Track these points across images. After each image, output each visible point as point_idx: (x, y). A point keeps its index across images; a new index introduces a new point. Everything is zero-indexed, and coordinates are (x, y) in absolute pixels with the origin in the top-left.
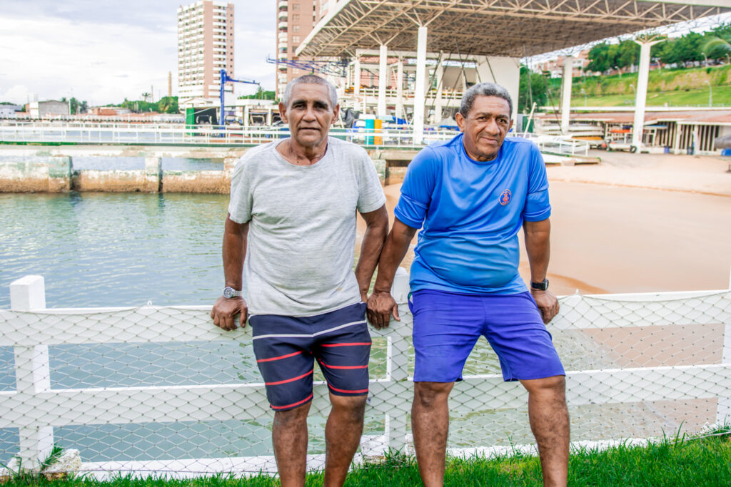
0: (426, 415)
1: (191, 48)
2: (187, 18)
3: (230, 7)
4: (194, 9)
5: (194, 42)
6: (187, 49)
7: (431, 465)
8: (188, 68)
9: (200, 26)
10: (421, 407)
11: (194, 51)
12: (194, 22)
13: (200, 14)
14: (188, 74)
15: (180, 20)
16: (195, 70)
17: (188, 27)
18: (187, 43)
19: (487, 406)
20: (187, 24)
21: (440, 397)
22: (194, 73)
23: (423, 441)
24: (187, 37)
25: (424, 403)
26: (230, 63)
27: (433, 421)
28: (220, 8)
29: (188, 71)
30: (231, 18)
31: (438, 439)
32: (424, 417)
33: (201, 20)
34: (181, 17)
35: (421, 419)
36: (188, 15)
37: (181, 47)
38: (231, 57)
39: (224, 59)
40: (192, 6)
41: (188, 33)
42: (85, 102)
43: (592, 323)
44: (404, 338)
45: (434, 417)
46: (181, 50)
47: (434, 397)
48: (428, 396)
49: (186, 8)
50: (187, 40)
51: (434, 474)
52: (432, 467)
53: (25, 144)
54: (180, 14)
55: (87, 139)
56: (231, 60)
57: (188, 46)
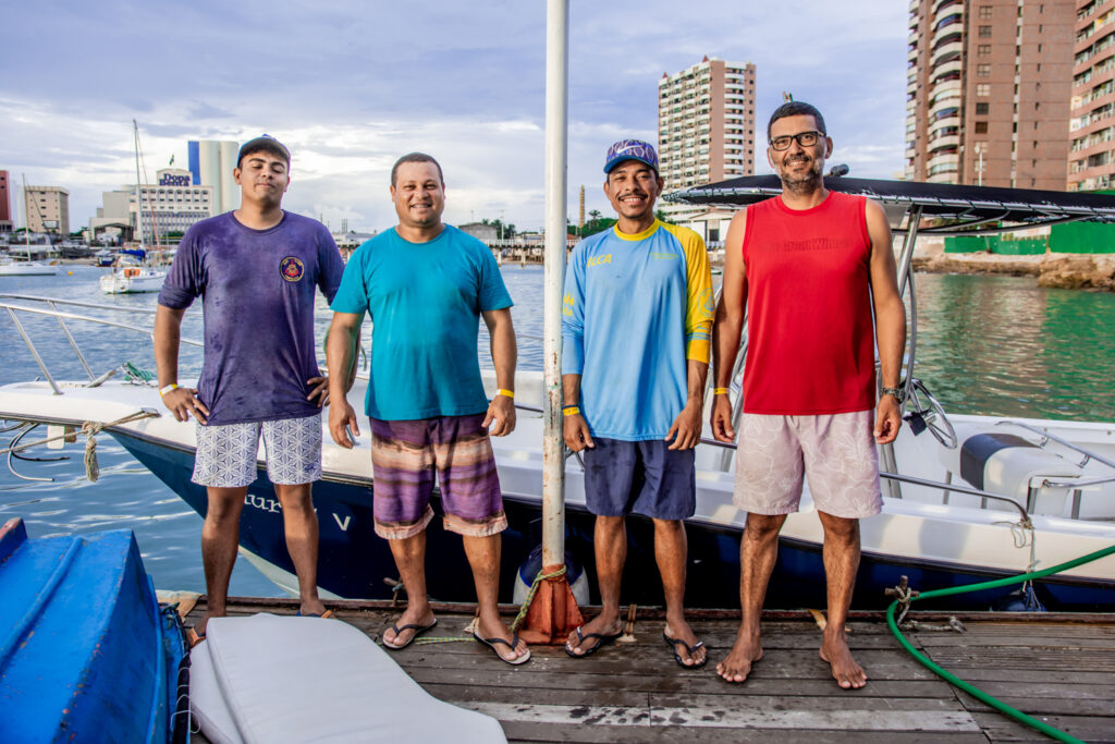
1: (684, 136)
2: (678, 91)
3: (751, 70)
4: (691, 77)
5: (691, 126)
6: (677, 139)
8: (678, 167)
9: (704, 102)
11: (690, 141)
12: (691, 96)
13: (704, 82)
14: (677, 177)
15: (664, 96)
16: (692, 169)
17: (679, 105)
18: (677, 130)
20: (677, 101)
22: (690, 174)
24: (677, 120)
26: (749, 157)
28: (734, 71)
29: (678, 172)
30: (751, 87)
33: (705, 92)
34: (666, 91)
36: (679, 86)
37: (665, 137)
39: (740, 151)
40: (689, 72)
41: (679, 115)
46: (664, 142)
49: (676, 76)
50: (679, 124)
54: (665, 87)
56: (750, 152)
57: (679, 134)
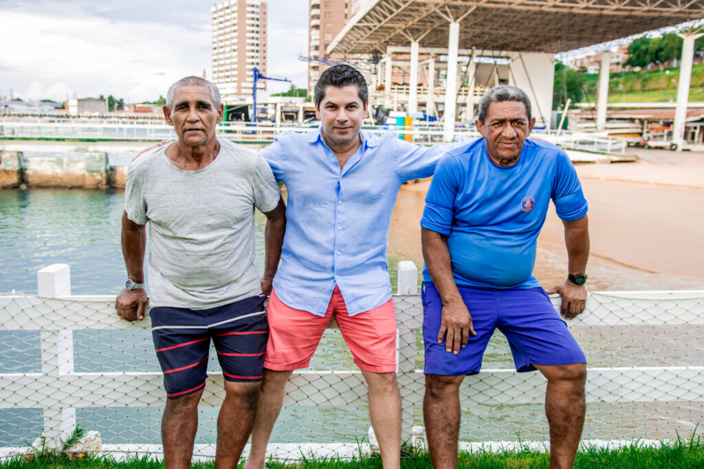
1: (225, 46)
2: (221, 16)
3: (264, 5)
4: (228, 8)
5: (227, 40)
6: (221, 47)
7: (442, 456)
8: (222, 65)
9: (234, 25)
11: (228, 49)
12: (228, 21)
13: (234, 12)
14: (222, 72)
15: (215, 19)
16: (228, 67)
17: (222, 26)
18: (221, 41)
19: (494, 400)
20: (221, 23)
21: (450, 389)
22: (227, 71)
23: (434, 431)
24: (222, 35)
25: (433, 395)
26: (263, 61)
27: (442, 412)
28: (253, 6)
29: (221, 68)
30: (264, 16)
31: (448, 430)
33: (235, 18)
34: (215, 15)
35: (431, 410)
36: (221, 13)
37: (215, 46)
38: (264, 55)
39: (257, 57)
40: (226, 4)
41: (222, 32)
42: (122, 100)
43: (601, 320)
44: (412, 331)
45: (444, 408)
46: (215, 49)
47: (443, 388)
48: (437, 388)
49: (220, 7)
50: (221, 38)
51: (445, 465)
52: (443, 458)
53: (63, 140)
54: (214, 13)
55: (123, 136)
56: (264, 58)
57: (222, 44)
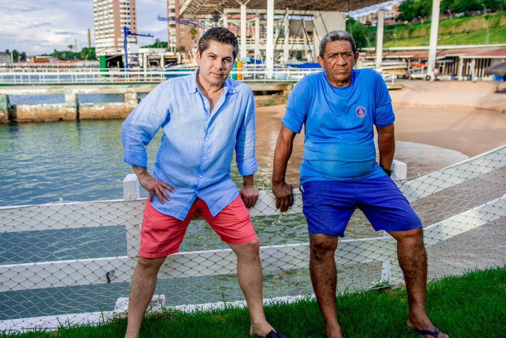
0: (319, 266)
1: (104, 10)
5: (105, 5)
6: (101, 11)
7: (326, 301)
8: (102, 25)
10: (316, 261)
11: (106, 12)
14: (102, 30)
16: (107, 26)
18: (100, 6)
21: (328, 253)
22: (106, 29)
23: (320, 284)
25: (317, 258)
26: (134, 21)
27: (324, 270)
29: (102, 27)
31: (330, 282)
32: (318, 268)
35: (316, 269)
37: (96, 10)
38: (134, 16)
39: (129, 18)
42: (23, 53)
45: (325, 268)
46: (96, 12)
47: (324, 253)
48: (320, 253)
50: (100, 4)
51: (329, 308)
52: (327, 303)
56: (134, 19)
57: (101, 8)
